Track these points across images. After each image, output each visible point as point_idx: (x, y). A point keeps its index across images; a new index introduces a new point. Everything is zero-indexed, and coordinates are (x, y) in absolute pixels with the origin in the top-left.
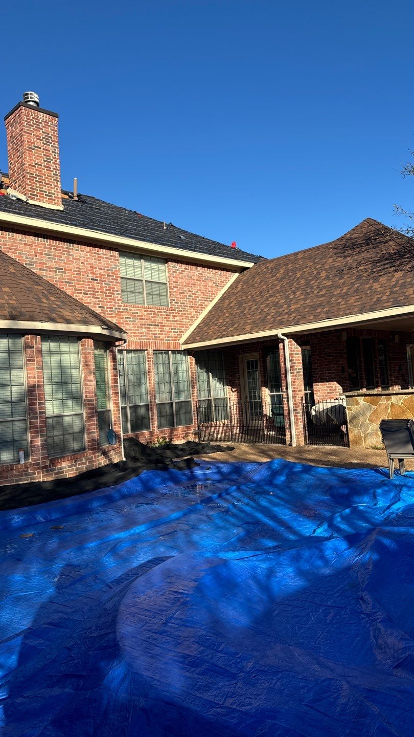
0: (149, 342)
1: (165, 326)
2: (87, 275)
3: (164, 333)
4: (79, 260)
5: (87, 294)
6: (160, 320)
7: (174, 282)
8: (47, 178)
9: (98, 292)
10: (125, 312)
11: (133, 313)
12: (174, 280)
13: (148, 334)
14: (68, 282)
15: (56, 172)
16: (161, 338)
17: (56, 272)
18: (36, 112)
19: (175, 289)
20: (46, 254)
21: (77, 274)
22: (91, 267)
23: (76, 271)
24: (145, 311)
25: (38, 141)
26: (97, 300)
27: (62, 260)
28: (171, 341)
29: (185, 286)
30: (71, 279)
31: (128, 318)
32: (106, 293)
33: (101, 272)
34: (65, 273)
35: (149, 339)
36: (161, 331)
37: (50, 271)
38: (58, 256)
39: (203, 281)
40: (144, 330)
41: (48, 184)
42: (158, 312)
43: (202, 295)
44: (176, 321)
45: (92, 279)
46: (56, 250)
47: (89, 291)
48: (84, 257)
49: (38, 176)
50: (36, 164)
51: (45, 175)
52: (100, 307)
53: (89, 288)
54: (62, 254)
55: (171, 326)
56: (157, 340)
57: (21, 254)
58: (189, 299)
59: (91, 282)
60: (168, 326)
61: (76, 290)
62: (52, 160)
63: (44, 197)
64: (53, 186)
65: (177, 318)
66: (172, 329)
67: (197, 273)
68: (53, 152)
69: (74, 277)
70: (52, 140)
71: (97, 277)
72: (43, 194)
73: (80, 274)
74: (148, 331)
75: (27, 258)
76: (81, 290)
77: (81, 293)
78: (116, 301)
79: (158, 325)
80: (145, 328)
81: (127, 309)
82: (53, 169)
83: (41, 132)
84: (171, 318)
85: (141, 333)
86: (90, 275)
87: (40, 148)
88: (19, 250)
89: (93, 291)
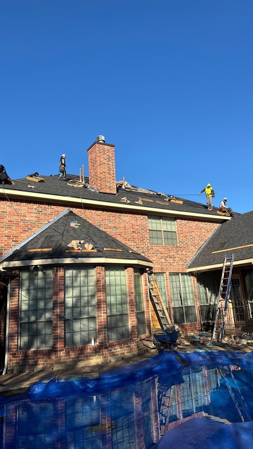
0: (166, 268)
1: (176, 257)
2: (130, 230)
3: (175, 262)
4: (125, 221)
5: (129, 240)
6: (173, 254)
7: (180, 231)
8: (109, 179)
9: (136, 239)
10: (152, 250)
11: (156, 250)
12: (181, 229)
13: (166, 262)
14: (119, 234)
15: (113, 175)
16: (174, 265)
17: (113, 229)
18: (103, 146)
19: (182, 235)
20: (108, 220)
21: (125, 229)
22: (132, 225)
23: (124, 228)
24: (163, 249)
25: (104, 160)
26: (135, 243)
27: (117, 222)
28: (180, 267)
29: (188, 233)
30: (121, 233)
31: (153, 253)
32: (140, 239)
33: (138, 227)
34: (118, 229)
35: (166, 266)
36: (173, 261)
37: (110, 229)
38: (114, 220)
39: (199, 229)
40: (163, 260)
41: (109, 182)
42: (171, 249)
43: (198, 238)
44: (183, 254)
45: (132, 232)
46: (113, 217)
47: (131, 238)
48: (128, 220)
49: (104, 178)
50: (103, 172)
51: (107, 177)
52: (137, 248)
53: (131, 237)
54: (116, 219)
55: (180, 257)
56: (171, 266)
57: (95, 220)
58: (190, 240)
59: (132, 233)
60: (178, 258)
61: (123, 238)
62: (111, 169)
63: (107, 189)
64: (112, 183)
65: (183, 252)
66: (180, 259)
67: (195, 225)
68: (112, 165)
69: (123, 231)
70: (111, 159)
71: (135, 230)
72: (107, 187)
73: (126, 230)
74: (165, 261)
75: (98, 222)
76: (126, 238)
77: (126, 240)
78: (146, 243)
79: (172, 257)
80: (164, 259)
81: (153, 248)
82: (112, 174)
83: (106, 156)
84: (180, 253)
85: (161, 262)
86: (132, 230)
87: (105, 164)
88: (94, 218)
89: (133, 239)
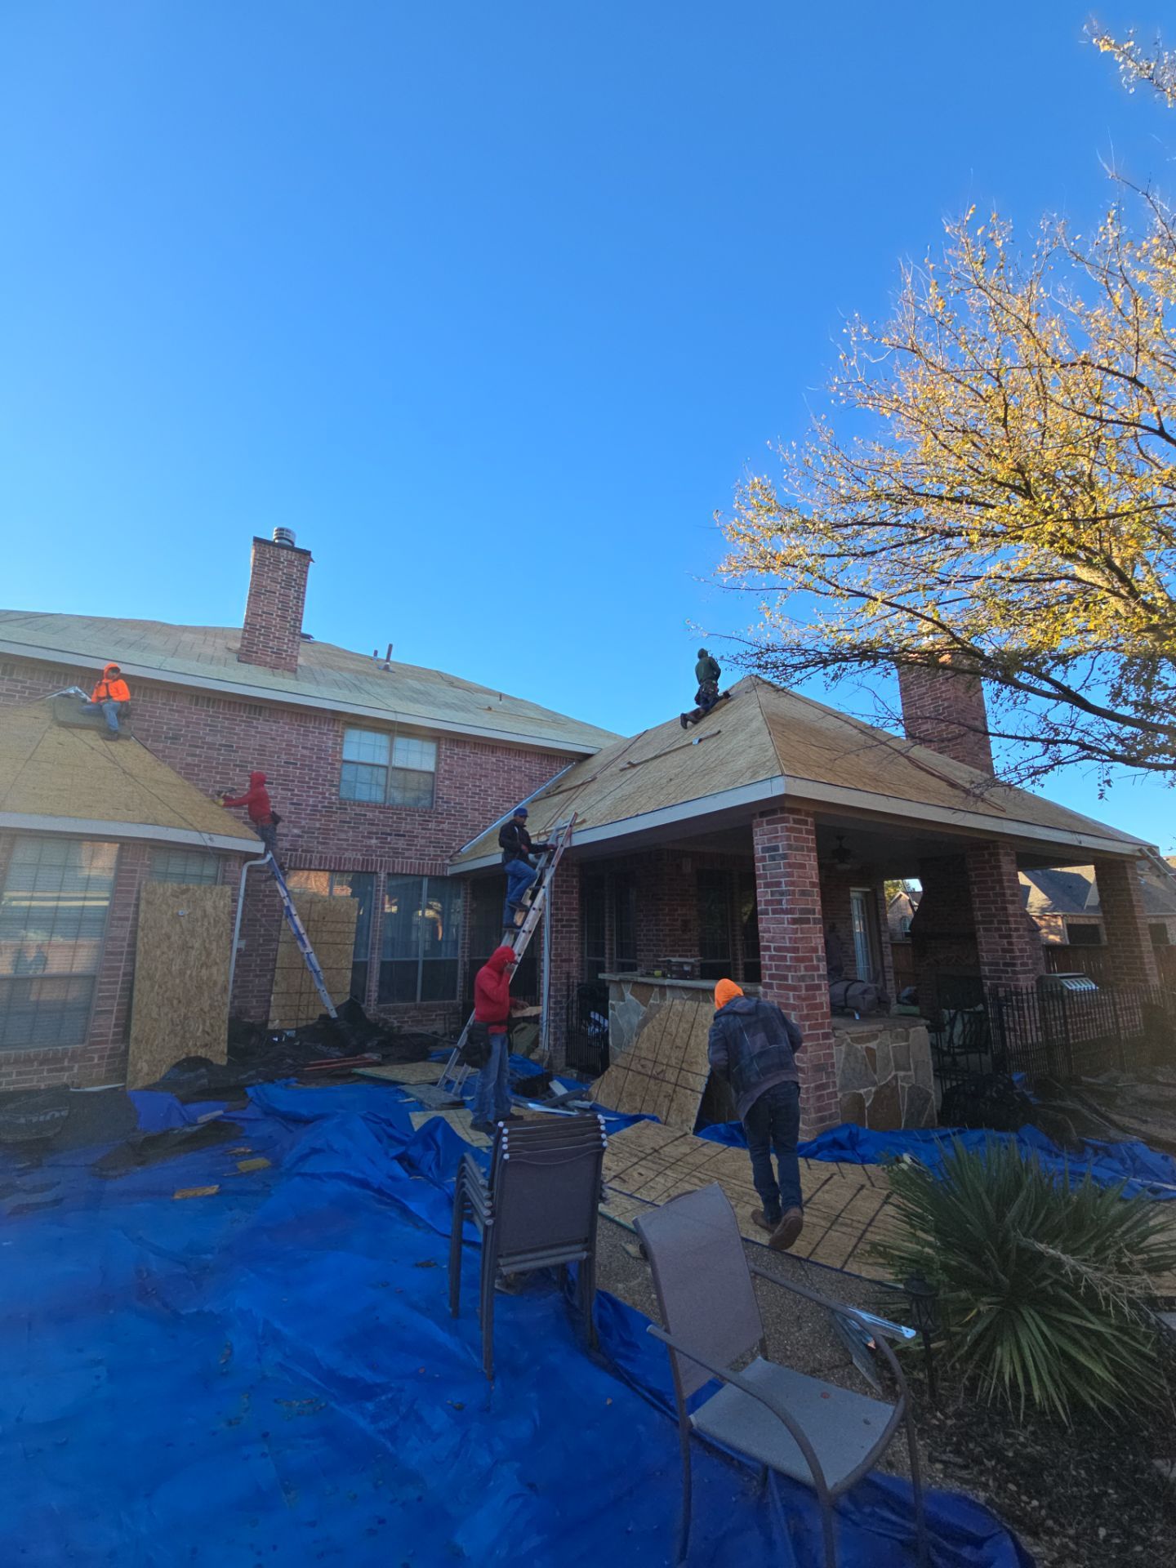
0: (381, 861)
1: (417, 837)
2: (278, 756)
3: (414, 848)
4: (267, 734)
6: (409, 827)
7: (446, 770)
9: (293, 781)
10: (341, 813)
11: (356, 814)
12: (447, 766)
13: (382, 848)
14: (240, 768)
16: (406, 855)
17: (221, 752)
19: (447, 782)
20: (206, 725)
21: (260, 755)
22: (287, 745)
24: (380, 812)
26: (289, 794)
27: (236, 734)
28: (426, 862)
30: (246, 763)
31: (345, 821)
32: (308, 783)
33: (305, 752)
34: (237, 753)
35: (381, 856)
36: (408, 845)
37: (209, 750)
38: (229, 728)
39: (504, 772)
40: (374, 841)
43: (500, 793)
44: (442, 830)
46: (229, 719)
47: (276, 779)
48: (277, 730)
52: (292, 804)
53: (278, 776)
54: (237, 725)
55: (430, 837)
56: (397, 858)
58: (472, 797)
59: (282, 766)
60: (422, 837)
65: (445, 826)
66: (430, 842)
67: (494, 760)
69: (253, 759)
71: (297, 759)
73: (265, 755)
74: (381, 843)
78: (327, 795)
79: (404, 836)
80: (377, 838)
81: (346, 809)
84: (432, 825)
85: (366, 846)
86: (283, 756)
89: (285, 780)
